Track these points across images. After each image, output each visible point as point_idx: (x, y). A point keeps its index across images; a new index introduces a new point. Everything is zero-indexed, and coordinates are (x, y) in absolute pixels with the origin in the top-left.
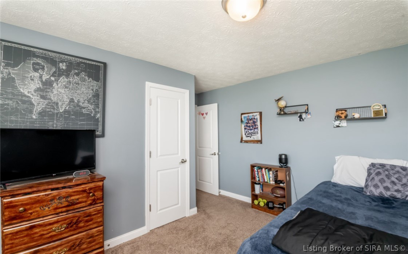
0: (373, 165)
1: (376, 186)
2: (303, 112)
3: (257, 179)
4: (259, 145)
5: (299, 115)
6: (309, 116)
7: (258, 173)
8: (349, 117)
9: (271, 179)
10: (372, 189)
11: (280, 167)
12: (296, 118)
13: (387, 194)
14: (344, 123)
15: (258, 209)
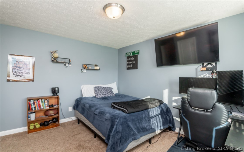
0: (96, 87)
1: (100, 94)
2: (67, 63)
3: (34, 109)
4: (31, 82)
5: (64, 64)
6: (70, 66)
7: (34, 104)
8: (88, 68)
9: (46, 106)
10: (99, 95)
11: (53, 96)
12: (63, 65)
13: (103, 96)
14: (85, 71)
15: (35, 131)
